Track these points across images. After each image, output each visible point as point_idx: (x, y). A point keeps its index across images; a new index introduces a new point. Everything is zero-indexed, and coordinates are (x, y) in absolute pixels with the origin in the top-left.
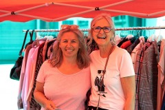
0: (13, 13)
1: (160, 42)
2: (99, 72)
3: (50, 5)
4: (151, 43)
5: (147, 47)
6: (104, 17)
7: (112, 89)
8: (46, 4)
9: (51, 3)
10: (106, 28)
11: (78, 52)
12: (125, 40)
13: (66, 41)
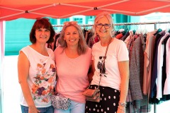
0: (27, 12)
1: (146, 35)
2: (101, 58)
3: (57, 6)
4: (138, 35)
5: (135, 39)
6: (105, 15)
7: (112, 71)
8: (54, 5)
9: (58, 4)
10: (107, 25)
11: (79, 42)
12: (118, 33)
13: (69, 34)
